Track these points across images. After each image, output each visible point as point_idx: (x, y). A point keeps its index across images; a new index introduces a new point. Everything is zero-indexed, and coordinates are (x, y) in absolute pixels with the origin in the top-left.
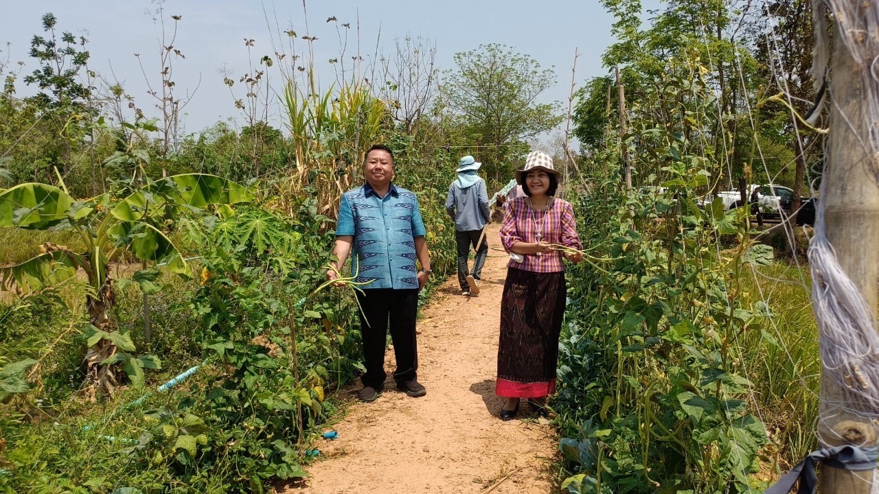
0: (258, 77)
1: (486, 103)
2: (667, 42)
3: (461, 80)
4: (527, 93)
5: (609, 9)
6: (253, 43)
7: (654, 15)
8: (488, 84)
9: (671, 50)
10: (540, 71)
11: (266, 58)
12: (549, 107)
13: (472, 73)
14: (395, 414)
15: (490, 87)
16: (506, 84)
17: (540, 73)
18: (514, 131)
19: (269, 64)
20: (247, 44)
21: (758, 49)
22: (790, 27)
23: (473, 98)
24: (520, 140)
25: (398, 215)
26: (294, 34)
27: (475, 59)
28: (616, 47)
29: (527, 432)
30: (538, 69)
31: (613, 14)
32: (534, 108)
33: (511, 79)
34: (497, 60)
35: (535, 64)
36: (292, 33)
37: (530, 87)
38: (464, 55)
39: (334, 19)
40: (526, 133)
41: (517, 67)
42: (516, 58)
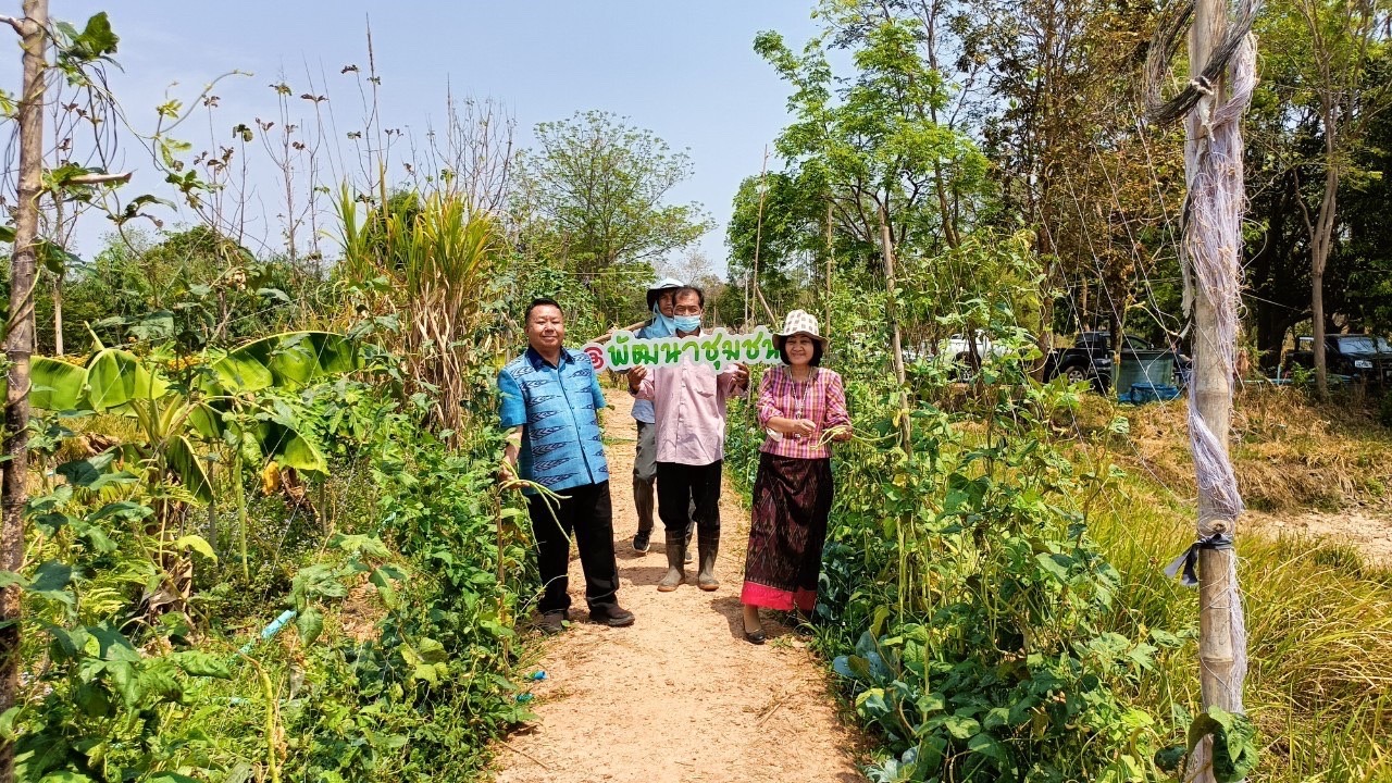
0: (226, 157)
1: (586, 202)
2: (866, 127)
3: (546, 166)
4: (650, 189)
5: (783, 75)
6: (217, 102)
7: (844, 86)
8: (589, 172)
9: (872, 139)
10: (667, 155)
11: (242, 128)
12: (683, 211)
13: (563, 155)
14: (609, 647)
15: (592, 177)
16: (618, 175)
17: (668, 158)
18: (630, 246)
19: (247, 138)
20: (206, 104)
21: (985, 140)
22: (1027, 111)
23: (566, 194)
24: (640, 260)
25: (580, 387)
26: (288, 91)
27: (568, 134)
28: (795, 129)
29: (782, 657)
30: (665, 153)
31: (788, 82)
32: (660, 211)
33: (623, 167)
34: (602, 135)
35: (660, 144)
36: (284, 89)
37: (653, 179)
38: (551, 126)
39: (354, 68)
40: (649, 250)
41: (634, 148)
42: (632, 134)
